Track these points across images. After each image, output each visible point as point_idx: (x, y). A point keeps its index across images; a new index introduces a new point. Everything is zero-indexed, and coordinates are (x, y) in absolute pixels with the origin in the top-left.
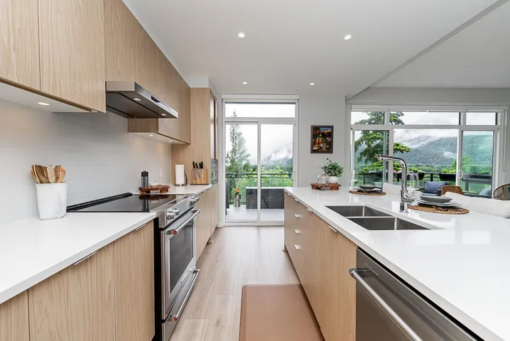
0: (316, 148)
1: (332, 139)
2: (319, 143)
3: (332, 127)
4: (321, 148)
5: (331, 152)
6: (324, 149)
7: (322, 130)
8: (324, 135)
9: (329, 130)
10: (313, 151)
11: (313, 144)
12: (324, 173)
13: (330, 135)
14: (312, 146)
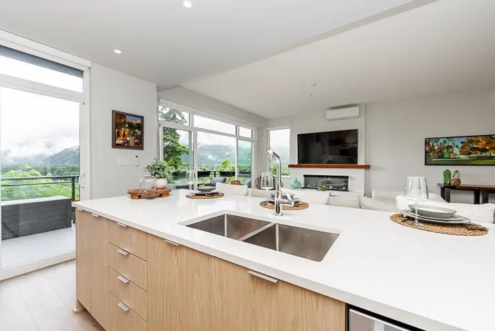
0: (119, 141)
1: (142, 132)
2: (124, 135)
3: (142, 118)
4: (128, 142)
5: (142, 148)
6: (132, 144)
7: (129, 119)
8: (131, 126)
9: (139, 121)
10: (115, 146)
11: (116, 135)
12: (149, 175)
13: (140, 127)
14: (114, 139)
